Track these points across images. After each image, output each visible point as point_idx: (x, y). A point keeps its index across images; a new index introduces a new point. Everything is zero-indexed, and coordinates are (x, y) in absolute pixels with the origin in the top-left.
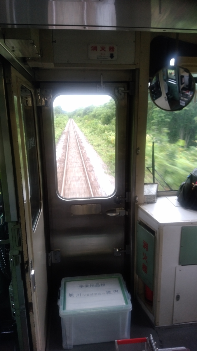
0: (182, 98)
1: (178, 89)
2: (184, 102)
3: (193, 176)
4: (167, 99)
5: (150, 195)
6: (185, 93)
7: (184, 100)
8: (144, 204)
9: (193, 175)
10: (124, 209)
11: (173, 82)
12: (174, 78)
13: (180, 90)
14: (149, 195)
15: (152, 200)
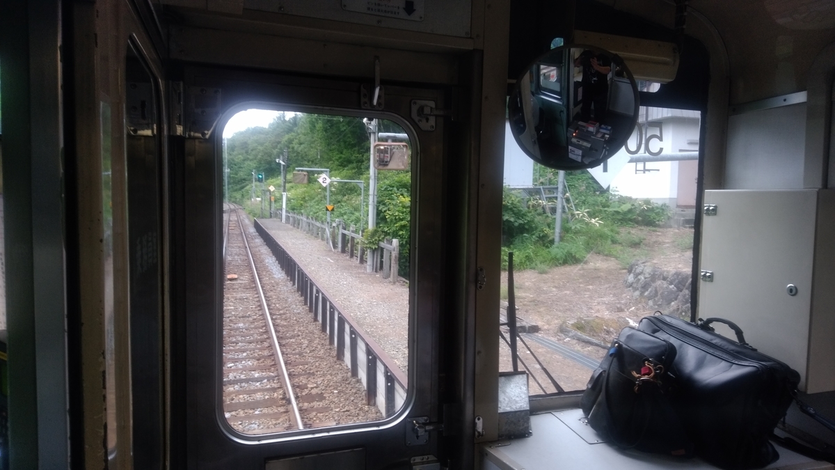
0: (574, 140)
1: (564, 116)
2: (580, 152)
3: (626, 349)
4: (537, 142)
5: (516, 412)
6: (584, 127)
7: (579, 147)
8: (498, 440)
9: (624, 346)
10: (435, 459)
11: (553, 99)
12: (557, 88)
13: (571, 119)
14: (512, 410)
15: (521, 428)
